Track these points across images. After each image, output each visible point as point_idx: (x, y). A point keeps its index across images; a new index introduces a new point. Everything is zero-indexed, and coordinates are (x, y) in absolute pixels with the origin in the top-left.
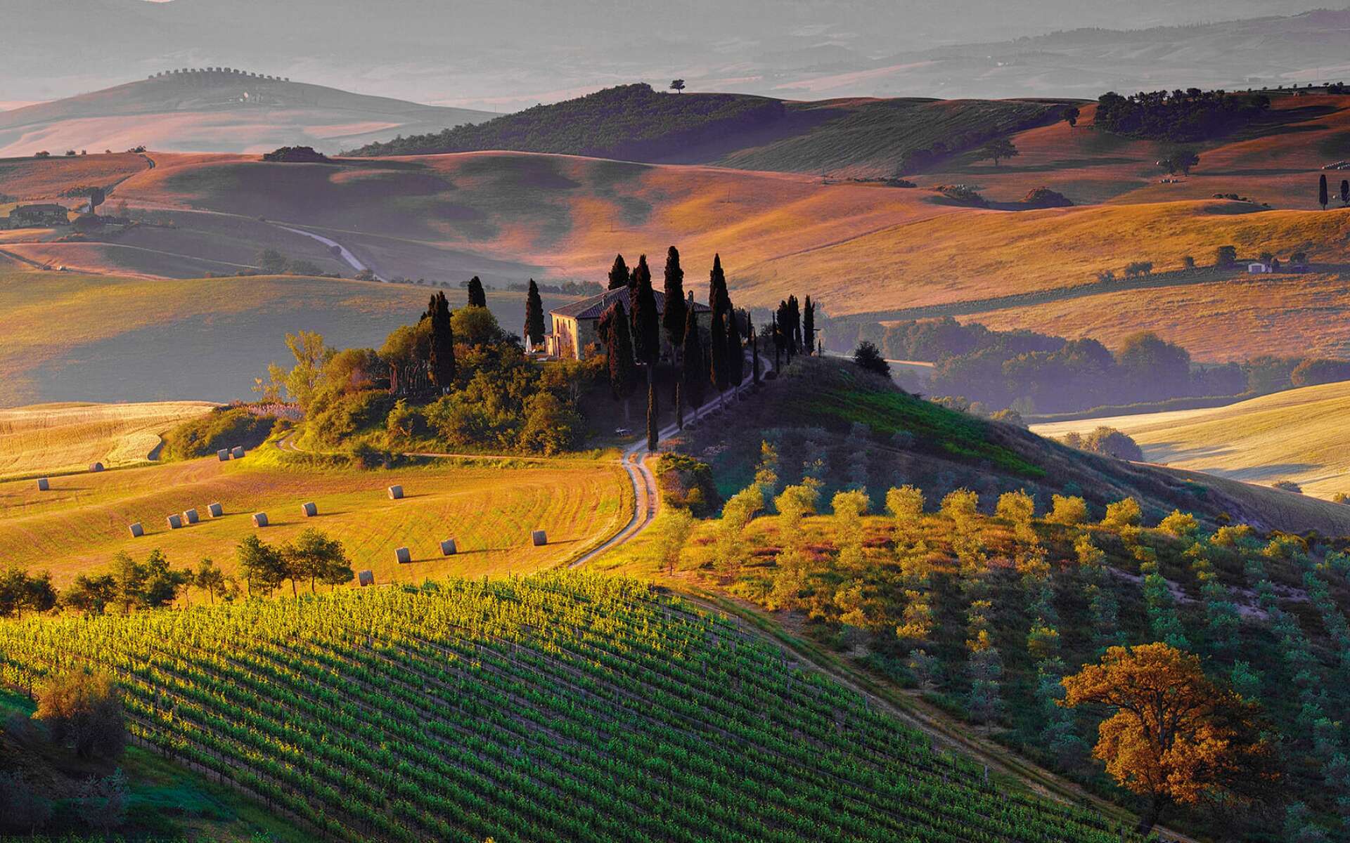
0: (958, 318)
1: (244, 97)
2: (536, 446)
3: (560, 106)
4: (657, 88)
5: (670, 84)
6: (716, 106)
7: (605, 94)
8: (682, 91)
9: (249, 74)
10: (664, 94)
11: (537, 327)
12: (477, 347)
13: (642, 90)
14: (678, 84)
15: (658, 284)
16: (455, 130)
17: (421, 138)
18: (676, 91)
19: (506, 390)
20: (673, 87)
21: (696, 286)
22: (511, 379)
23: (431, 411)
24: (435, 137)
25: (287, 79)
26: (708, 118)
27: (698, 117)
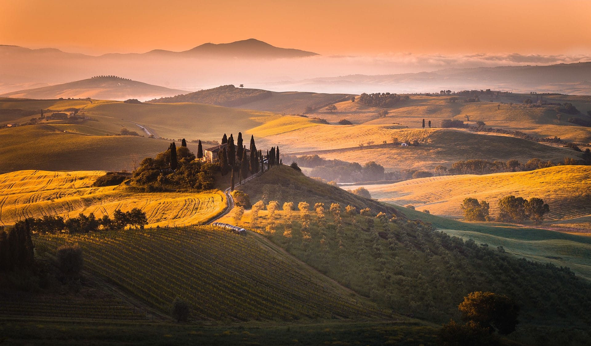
0: (319, 155)
1: (119, 84)
3: (208, 90)
4: (236, 86)
5: (240, 85)
6: (253, 92)
7: (222, 88)
8: (243, 88)
10: (238, 88)
11: (201, 155)
12: (183, 158)
13: (232, 86)
14: (242, 86)
15: (236, 143)
16: (178, 96)
18: (241, 87)
19: (191, 171)
20: (240, 86)
21: (246, 144)
24: (172, 98)
25: (131, 80)
26: (250, 95)
27: (247, 95)
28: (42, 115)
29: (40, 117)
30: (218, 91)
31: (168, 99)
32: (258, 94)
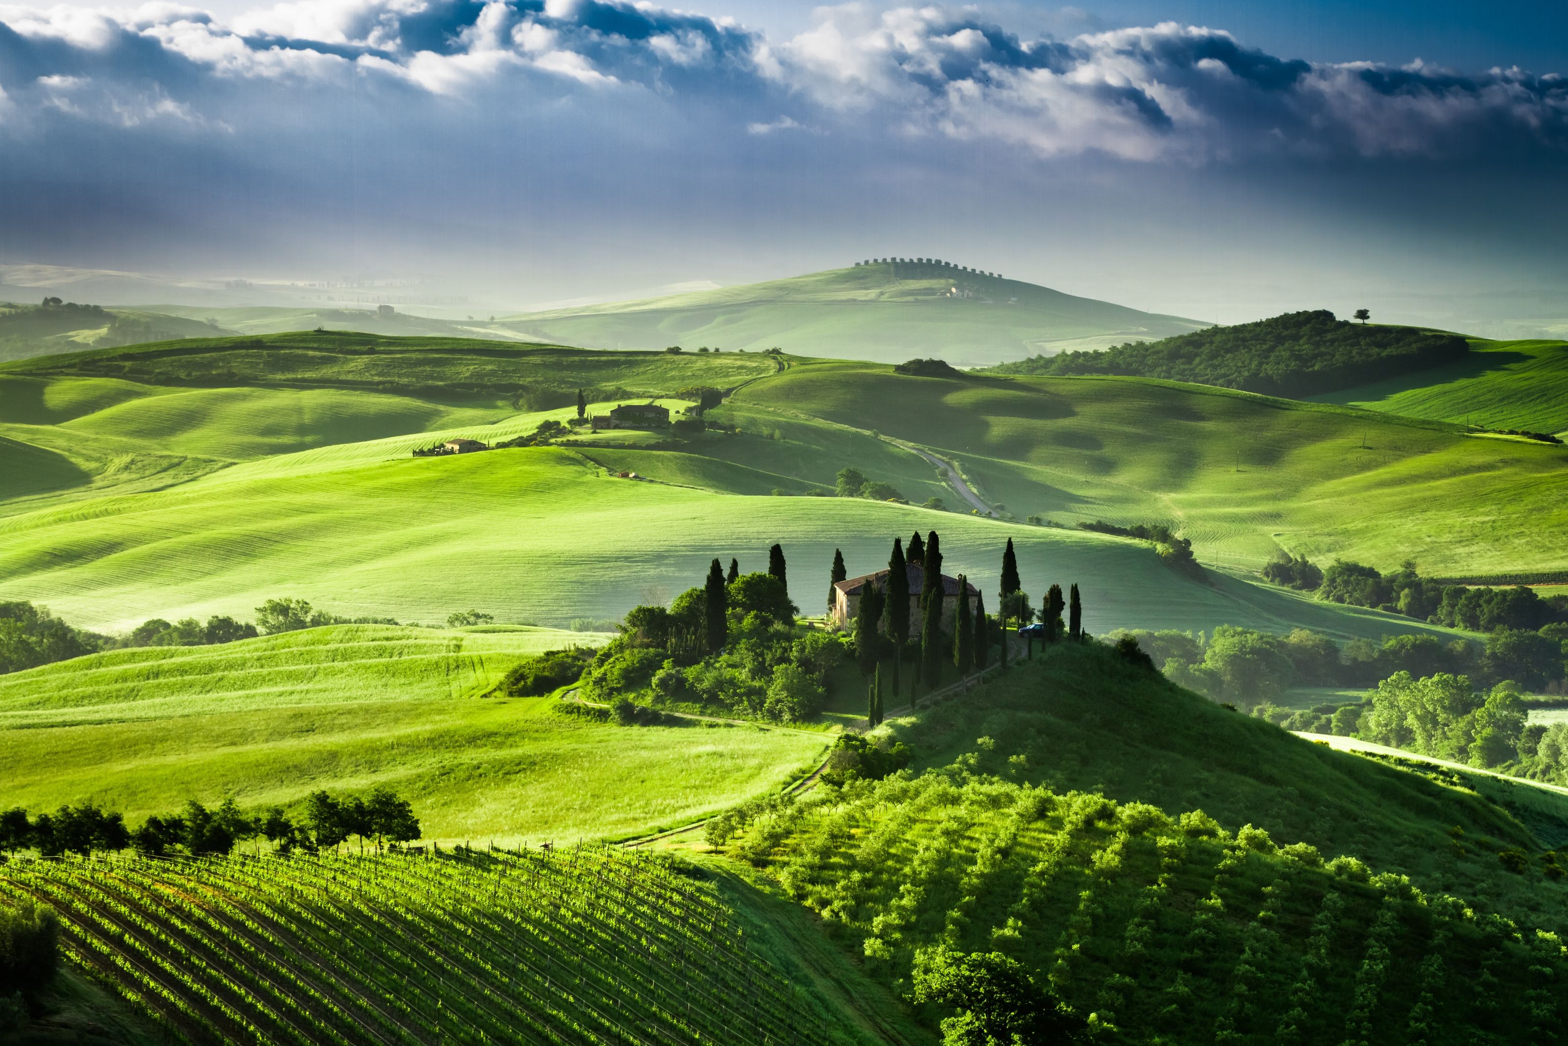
0: (1534, 588)
1: (951, 293)
2: (775, 716)
3: (1235, 329)
4: (1339, 318)
5: (1354, 313)
6: (1398, 341)
7: (1286, 321)
8: (1366, 321)
9: (960, 267)
10: (1346, 323)
12: (753, 613)
13: (1325, 316)
14: (1363, 314)
16: (1123, 348)
17: (1085, 354)
18: (1359, 321)
19: (764, 659)
20: (1356, 317)
22: (769, 648)
23: (690, 673)
24: (1101, 354)
25: (1000, 276)
26: (1385, 353)
27: (1376, 350)
28: (581, 412)
29: (575, 416)
30: (1269, 333)
31: (1081, 360)
32: (1414, 347)
